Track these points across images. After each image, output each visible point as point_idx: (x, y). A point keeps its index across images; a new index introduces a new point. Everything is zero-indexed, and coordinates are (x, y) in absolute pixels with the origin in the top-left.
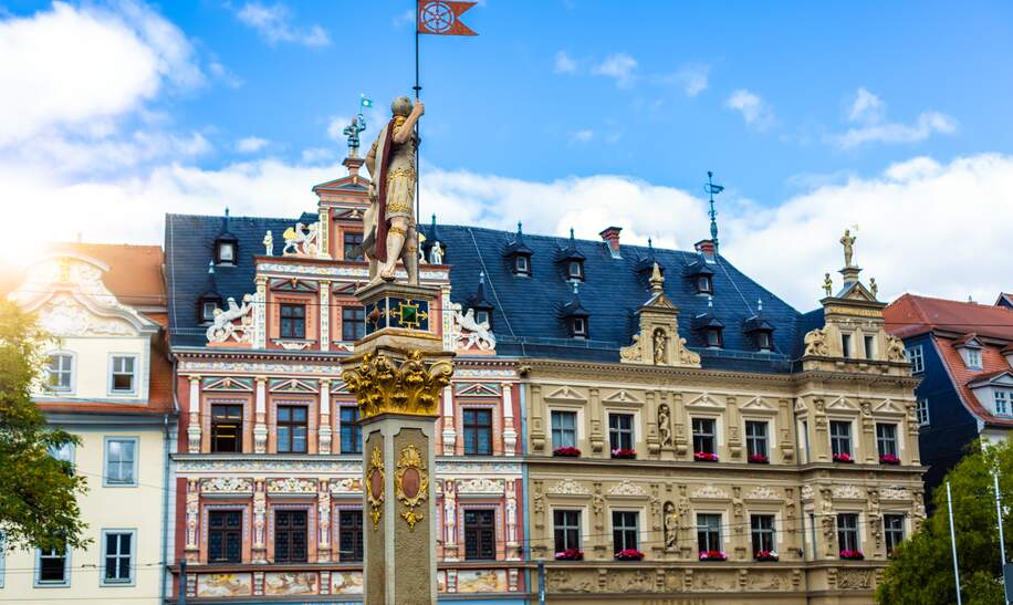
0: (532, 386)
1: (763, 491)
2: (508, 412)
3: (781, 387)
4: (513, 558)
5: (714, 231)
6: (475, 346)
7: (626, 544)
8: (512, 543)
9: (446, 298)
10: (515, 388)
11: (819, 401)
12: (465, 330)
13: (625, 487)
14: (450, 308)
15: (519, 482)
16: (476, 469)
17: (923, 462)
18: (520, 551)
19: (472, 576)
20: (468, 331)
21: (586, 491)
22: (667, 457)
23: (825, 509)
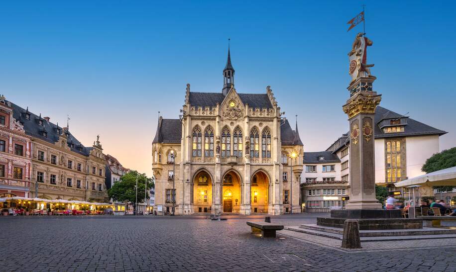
0: (34, 144)
1: (80, 176)
2: (28, 147)
3: (84, 159)
4: (27, 180)
5: (68, 126)
6: (19, 130)
7: (53, 181)
8: (27, 176)
9: (11, 116)
10: (30, 143)
11: (92, 163)
12: (16, 125)
13: (54, 170)
14: (12, 119)
15: (29, 164)
16: (17, 158)
17: (106, 176)
18: (29, 178)
19: (16, 182)
20: (17, 126)
21: (46, 169)
22: (63, 166)
23: (90, 181)
